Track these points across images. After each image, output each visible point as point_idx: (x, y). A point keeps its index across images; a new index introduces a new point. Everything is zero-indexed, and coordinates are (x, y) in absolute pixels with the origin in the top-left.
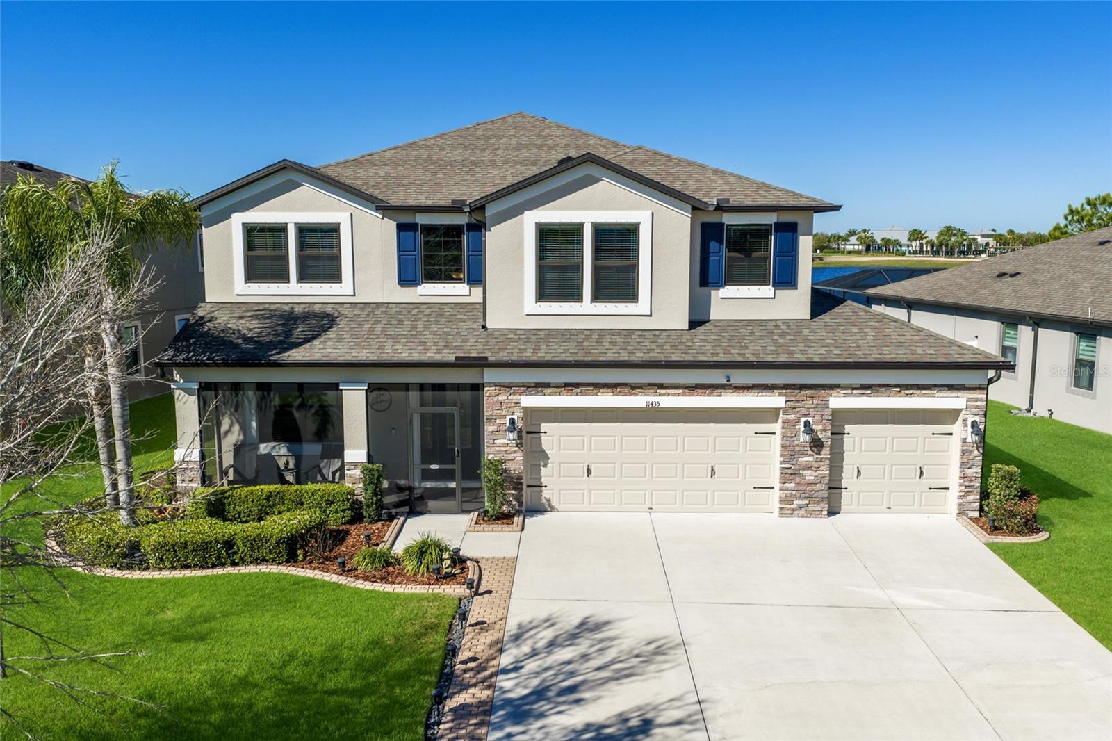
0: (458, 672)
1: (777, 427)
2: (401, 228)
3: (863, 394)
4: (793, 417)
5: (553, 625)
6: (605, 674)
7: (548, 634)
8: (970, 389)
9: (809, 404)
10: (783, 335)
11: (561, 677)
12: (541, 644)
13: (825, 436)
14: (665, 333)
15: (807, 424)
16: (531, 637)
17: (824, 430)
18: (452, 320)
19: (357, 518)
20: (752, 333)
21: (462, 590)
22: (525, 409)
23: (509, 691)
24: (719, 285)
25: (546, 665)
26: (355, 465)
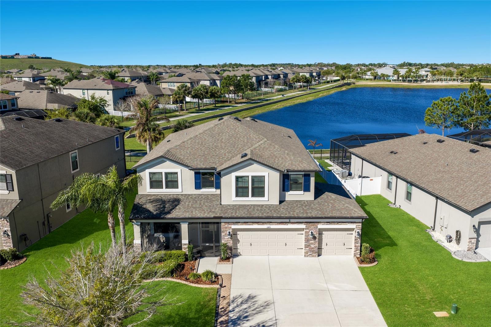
0: (219, 312)
1: (304, 232)
2: (196, 173)
3: (327, 224)
4: (308, 230)
5: (242, 297)
6: (254, 312)
7: (240, 300)
8: (357, 223)
9: (312, 227)
10: (306, 206)
11: (244, 313)
12: (239, 303)
13: (317, 236)
14: (272, 206)
15: (312, 232)
16: (237, 301)
17: (317, 234)
18: (211, 201)
19: (187, 260)
20: (297, 205)
21: (218, 286)
22: (233, 229)
23: (232, 317)
24: (288, 191)
25: (240, 310)
26: (185, 244)
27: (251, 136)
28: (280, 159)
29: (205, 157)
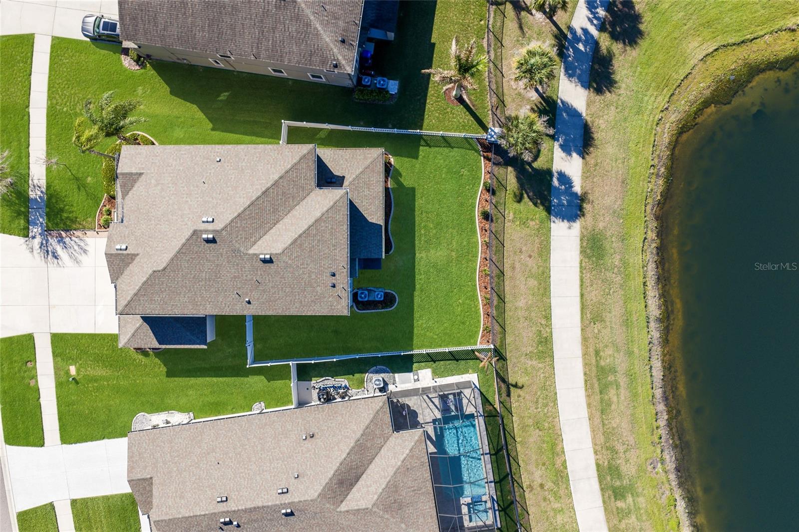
0: (70, 232)
5: (85, 246)
11: (69, 247)
12: (79, 244)
16: (81, 242)
21: (97, 229)
23: (65, 240)
25: (73, 244)
27: (165, 254)
28: (129, 281)
29: (136, 211)
